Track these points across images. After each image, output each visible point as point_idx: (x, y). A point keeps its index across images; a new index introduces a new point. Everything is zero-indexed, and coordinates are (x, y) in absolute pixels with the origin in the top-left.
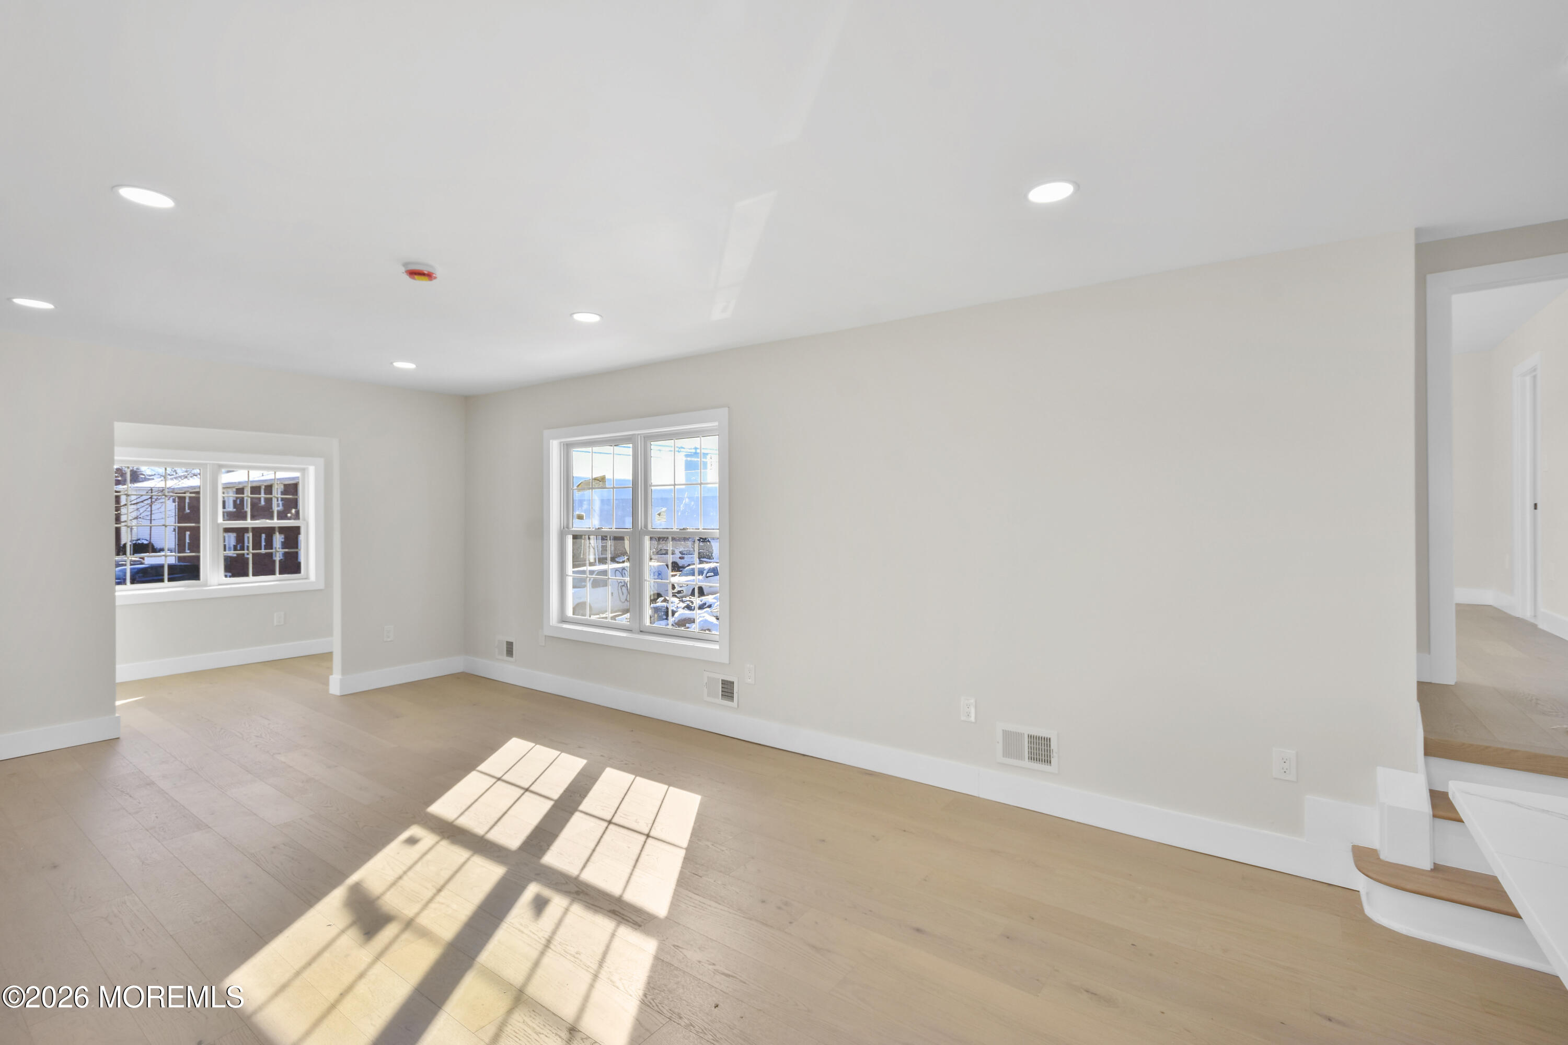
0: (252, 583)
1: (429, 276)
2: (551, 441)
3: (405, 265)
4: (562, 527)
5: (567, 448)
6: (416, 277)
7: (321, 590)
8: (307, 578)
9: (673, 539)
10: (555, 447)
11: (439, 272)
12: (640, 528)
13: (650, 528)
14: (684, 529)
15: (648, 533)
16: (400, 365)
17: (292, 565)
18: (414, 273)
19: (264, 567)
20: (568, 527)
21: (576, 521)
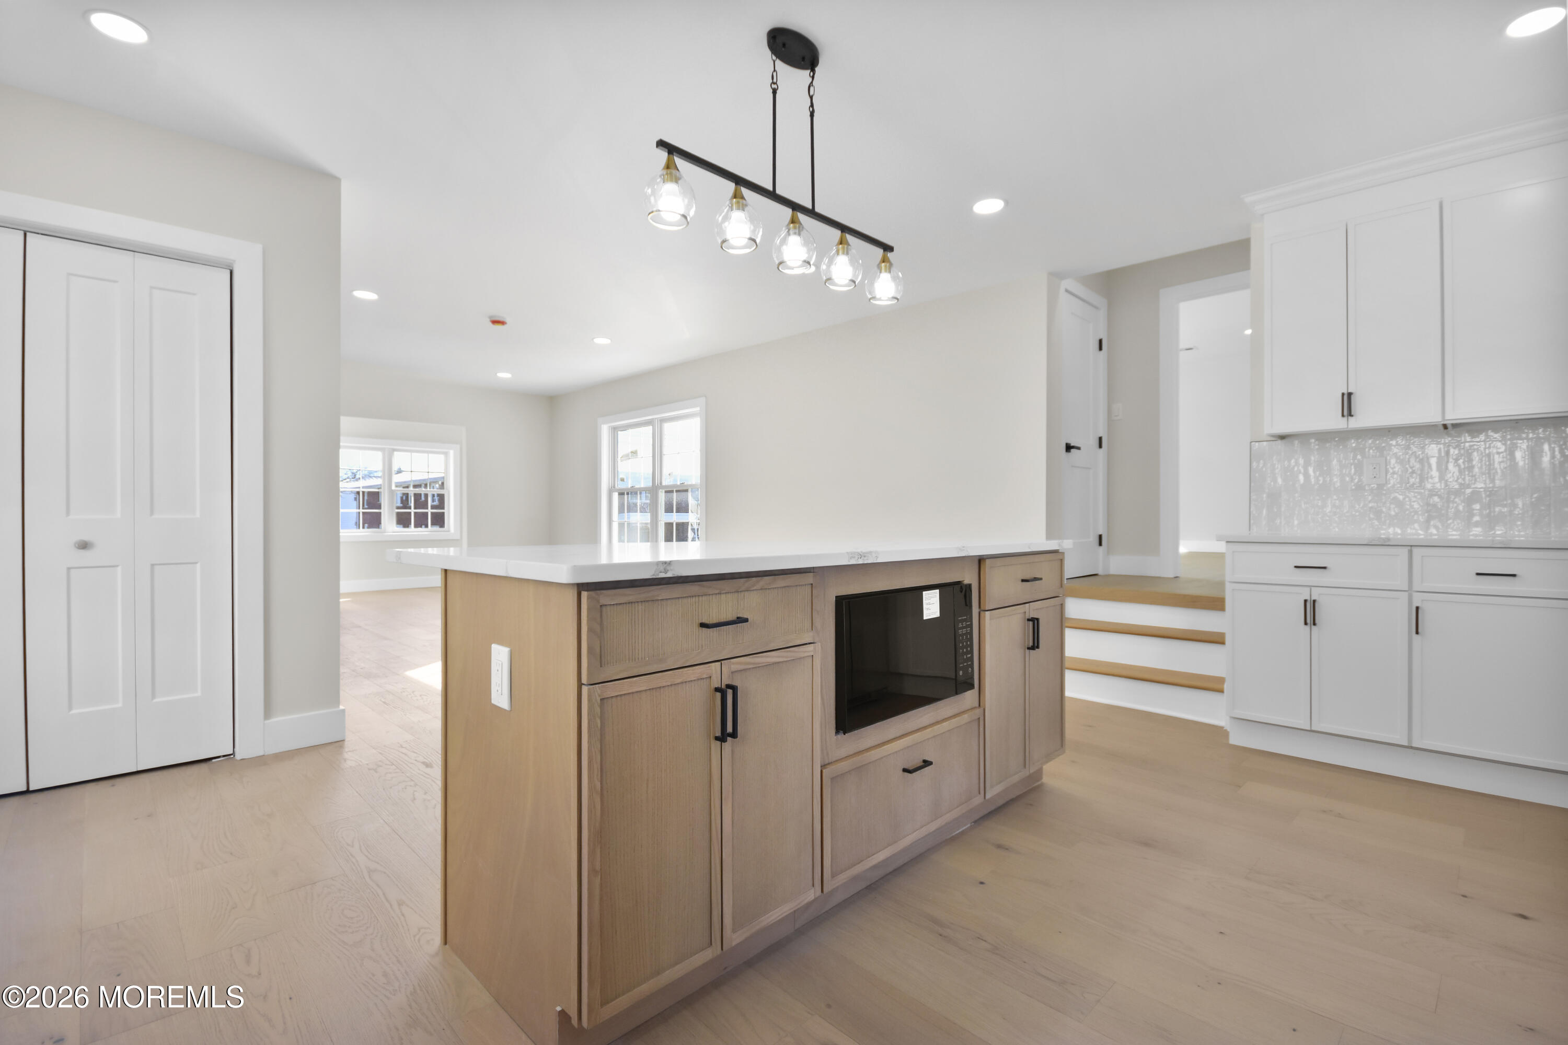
0: (412, 531)
1: (503, 323)
2: (602, 426)
3: (490, 317)
4: (610, 487)
5: (615, 430)
6: (496, 324)
7: (457, 540)
8: (449, 531)
9: (677, 491)
10: (605, 430)
11: (507, 320)
12: (656, 484)
13: (664, 483)
14: (683, 483)
15: (662, 487)
16: (501, 375)
17: (439, 520)
18: (495, 322)
19: (421, 521)
20: (614, 487)
21: (620, 482)
